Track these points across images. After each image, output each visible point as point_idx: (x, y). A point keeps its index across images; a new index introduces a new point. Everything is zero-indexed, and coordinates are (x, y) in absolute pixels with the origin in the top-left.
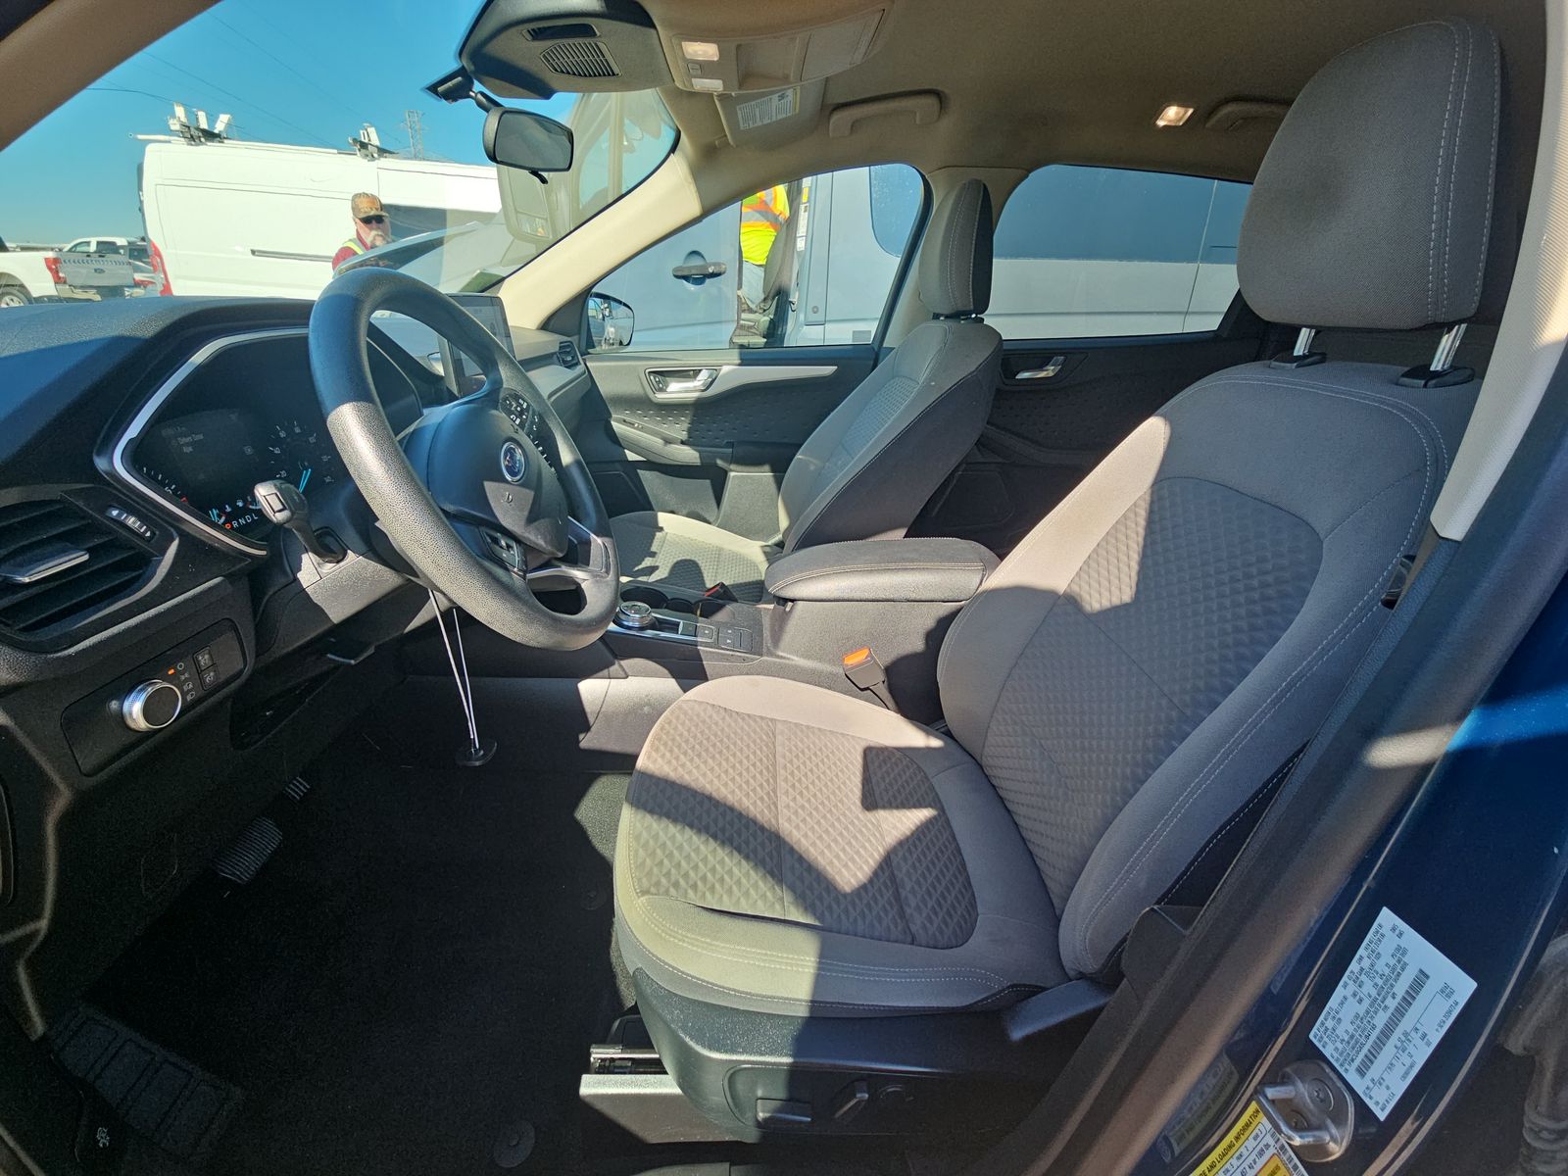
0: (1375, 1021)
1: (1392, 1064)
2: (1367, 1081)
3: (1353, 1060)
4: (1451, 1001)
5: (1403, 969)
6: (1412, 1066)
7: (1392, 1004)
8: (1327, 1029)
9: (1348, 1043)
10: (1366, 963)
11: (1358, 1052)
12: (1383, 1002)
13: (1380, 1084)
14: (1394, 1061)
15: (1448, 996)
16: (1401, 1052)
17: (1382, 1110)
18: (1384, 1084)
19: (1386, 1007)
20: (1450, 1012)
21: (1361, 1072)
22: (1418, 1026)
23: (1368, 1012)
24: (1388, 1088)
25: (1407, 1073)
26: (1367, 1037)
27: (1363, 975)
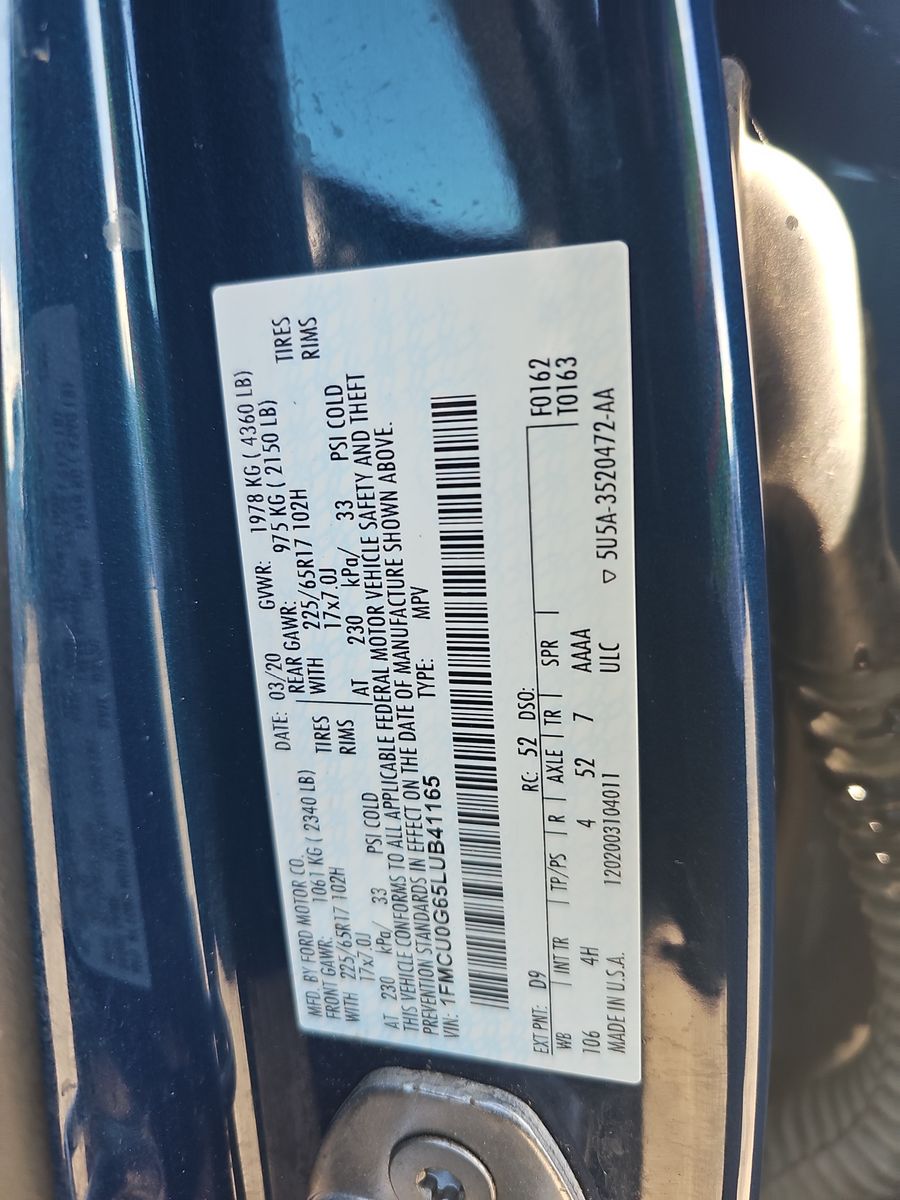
0: (426, 769)
1: (554, 862)
2: (523, 999)
3: (446, 977)
4: (587, 411)
5: (388, 467)
6: (611, 804)
7: (429, 641)
8: (325, 951)
9: (401, 928)
10: (287, 587)
11: (444, 933)
12: (403, 668)
13: (562, 967)
14: (555, 846)
15: (568, 403)
16: (551, 788)
17: (618, 1047)
18: (573, 955)
19: (421, 670)
20: (604, 462)
21: (490, 990)
22: (548, 629)
23: (387, 756)
24: (589, 957)
25: (612, 844)
26: (437, 848)
27: (303, 635)
